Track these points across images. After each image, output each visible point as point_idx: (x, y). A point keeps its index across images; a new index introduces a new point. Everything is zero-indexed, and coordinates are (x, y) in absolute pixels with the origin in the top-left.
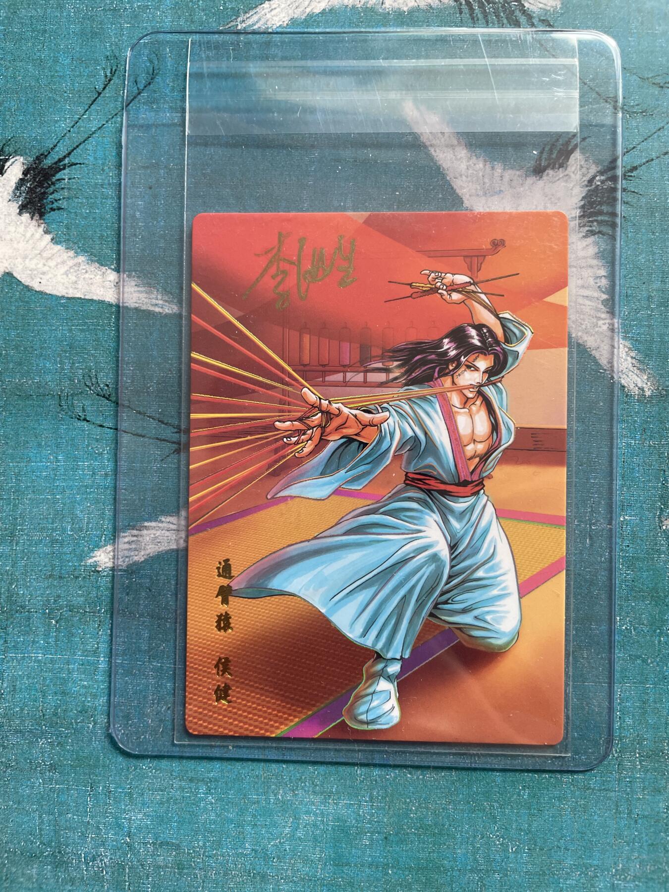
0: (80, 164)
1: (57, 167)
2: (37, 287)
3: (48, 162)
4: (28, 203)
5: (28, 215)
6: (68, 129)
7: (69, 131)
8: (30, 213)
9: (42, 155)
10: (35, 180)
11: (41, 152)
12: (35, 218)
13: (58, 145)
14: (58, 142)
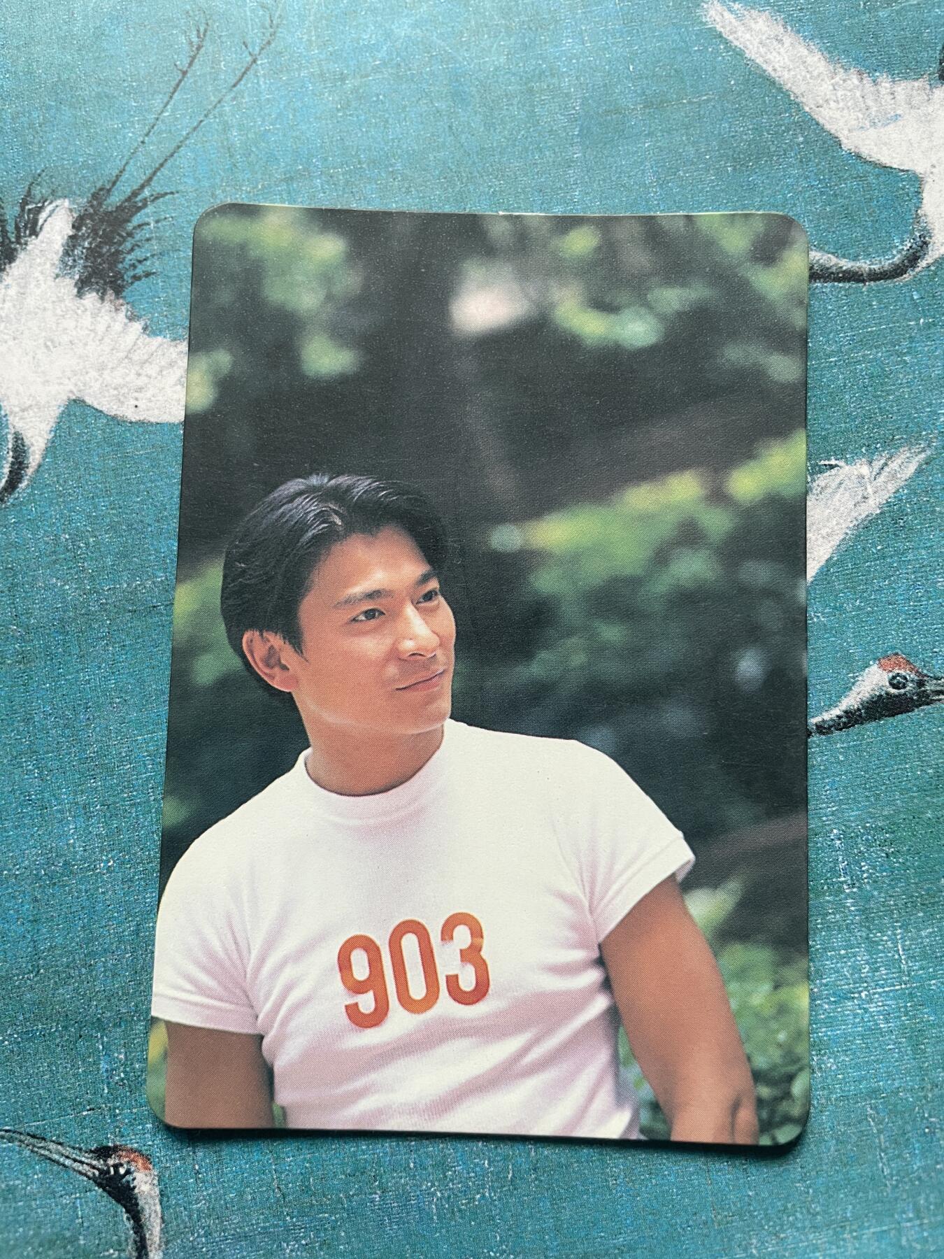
0: (172, 193)
1: (132, 205)
2: (132, 416)
3: (115, 199)
4: (90, 276)
5: (94, 294)
6: (142, 139)
7: (143, 142)
8: (98, 291)
9: (101, 189)
10: (96, 234)
11: (99, 185)
12: (107, 297)
13: (127, 168)
14: (127, 163)
